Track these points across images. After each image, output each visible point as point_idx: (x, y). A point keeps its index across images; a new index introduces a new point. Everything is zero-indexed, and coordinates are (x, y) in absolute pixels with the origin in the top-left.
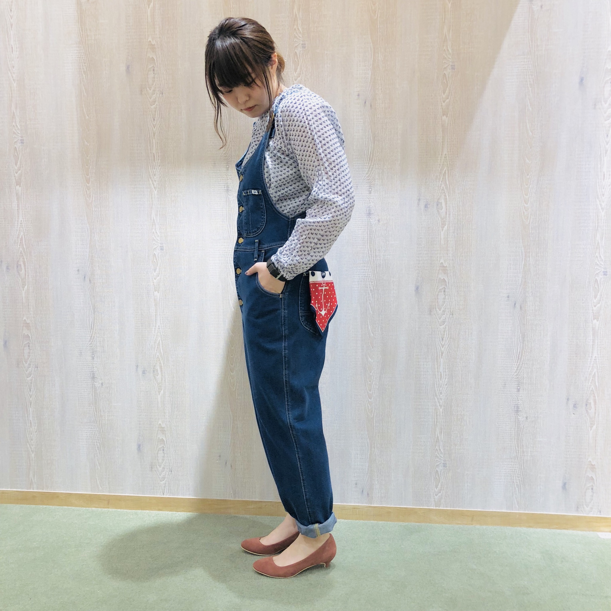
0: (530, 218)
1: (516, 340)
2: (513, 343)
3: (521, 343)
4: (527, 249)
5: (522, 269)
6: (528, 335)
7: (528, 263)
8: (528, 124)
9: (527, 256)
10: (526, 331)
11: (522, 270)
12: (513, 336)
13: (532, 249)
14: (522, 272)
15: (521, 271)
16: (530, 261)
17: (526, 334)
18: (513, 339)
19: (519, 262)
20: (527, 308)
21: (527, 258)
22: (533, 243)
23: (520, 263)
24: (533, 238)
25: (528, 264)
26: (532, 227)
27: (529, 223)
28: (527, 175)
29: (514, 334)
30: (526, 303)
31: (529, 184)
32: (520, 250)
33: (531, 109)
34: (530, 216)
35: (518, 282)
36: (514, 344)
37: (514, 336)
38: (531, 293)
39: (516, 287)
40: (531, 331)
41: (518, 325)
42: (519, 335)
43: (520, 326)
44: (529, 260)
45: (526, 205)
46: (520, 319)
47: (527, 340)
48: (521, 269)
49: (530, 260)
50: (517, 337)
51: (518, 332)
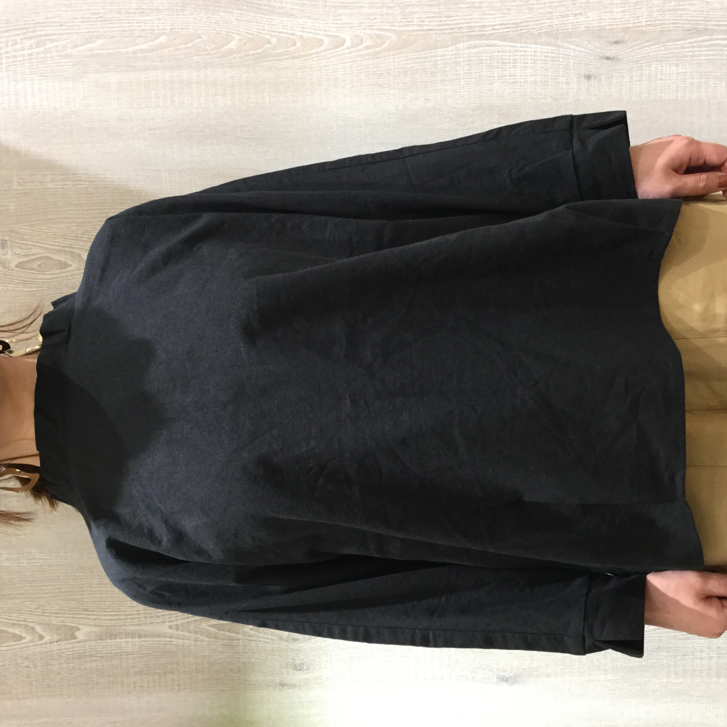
0: (381, 30)
1: (705, 51)
2: (711, 57)
3: (713, 37)
4: (460, 35)
5: (515, 44)
6: (691, 20)
7: (498, 29)
8: (138, 47)
9: (481, 33)
10: (681, 25)
11: (518, 45)
12: (693, 60)
13: (463, 21)
14: (522, 45)
15: (520, 47)
16: (492, 26)
17: (688, 24)
18: (702, 60)
19: (496, 54)
20: (618, 25)
21: (484, 33)
22: (445, 19)
23: (498, 52)
24: (432, 19)
25: (500, 29)
26: (403, 24)
27: (395, 32)
28: (270, 43)
29: (687, 56)
30: (605, 29)
31: (292, 37)
32: (464, 54)
33: (99, 42)
34: (374, 32)
35: (550, 55)
36: (713, 55)
37: (693, 56)
38: (579, 16)
39: (562, 58)
40: (679, 12)
41: (663, 48)
42: (690, 43)
43: (667, 42)
44: (491, 28)
45: (348, 44)
46: (646, 44)
47: (704, 22)
48: (513, 46)
49: (489, 26)
50: (696, 49)
51: (683, 48)
